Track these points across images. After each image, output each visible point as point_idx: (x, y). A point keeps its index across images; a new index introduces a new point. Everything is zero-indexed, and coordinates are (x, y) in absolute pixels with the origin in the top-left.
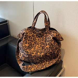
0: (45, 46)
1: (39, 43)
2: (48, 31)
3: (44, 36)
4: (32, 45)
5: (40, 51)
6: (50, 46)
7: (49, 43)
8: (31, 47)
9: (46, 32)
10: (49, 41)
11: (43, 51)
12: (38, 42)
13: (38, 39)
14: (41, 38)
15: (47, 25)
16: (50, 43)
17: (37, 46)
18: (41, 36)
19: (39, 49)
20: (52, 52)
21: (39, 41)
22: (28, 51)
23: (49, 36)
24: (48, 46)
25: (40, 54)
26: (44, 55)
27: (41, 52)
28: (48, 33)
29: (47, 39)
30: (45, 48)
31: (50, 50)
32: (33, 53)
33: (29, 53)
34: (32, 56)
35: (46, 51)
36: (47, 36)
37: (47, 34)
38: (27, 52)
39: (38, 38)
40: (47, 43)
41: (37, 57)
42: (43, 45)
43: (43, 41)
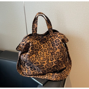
0: (55, 51)
1: (46, 49)
2: (52, 34)
3: (49, 41)
4: (39, 54)
5: (50, 58)
6: (60, 49)
7: (58, 46)
8: (39, 56)
9: (50, 36)
10: (59, 44)
11: (54, 57)
12: (44, 49)
13: (43, 46)
14: (46, 44)
15: (50, 28)
16: (60, 46)
17: (45, 53)
18: (46, 41)
19: (48, 56)
20: (63, 55)
21: (45, 47)
22: (38, 61)
23: (56, 39)
24: (58, 50)
25: (51, 62)
26: (56, 61)
27: (52, 59)
28: (53, 36)
29: (54, 42)
30: (55, 53)
31: (61, 54)
32: (44, 63)
33: (40, 64)
34: (44, 66)
35: (58, 56)
36: (53, 40)
37: (52, 38)
38: (37, 63)
39: (43, 44)
40: (57, 47)
41: (50, 65)
42: (51, 51)
43: (50, 46)
